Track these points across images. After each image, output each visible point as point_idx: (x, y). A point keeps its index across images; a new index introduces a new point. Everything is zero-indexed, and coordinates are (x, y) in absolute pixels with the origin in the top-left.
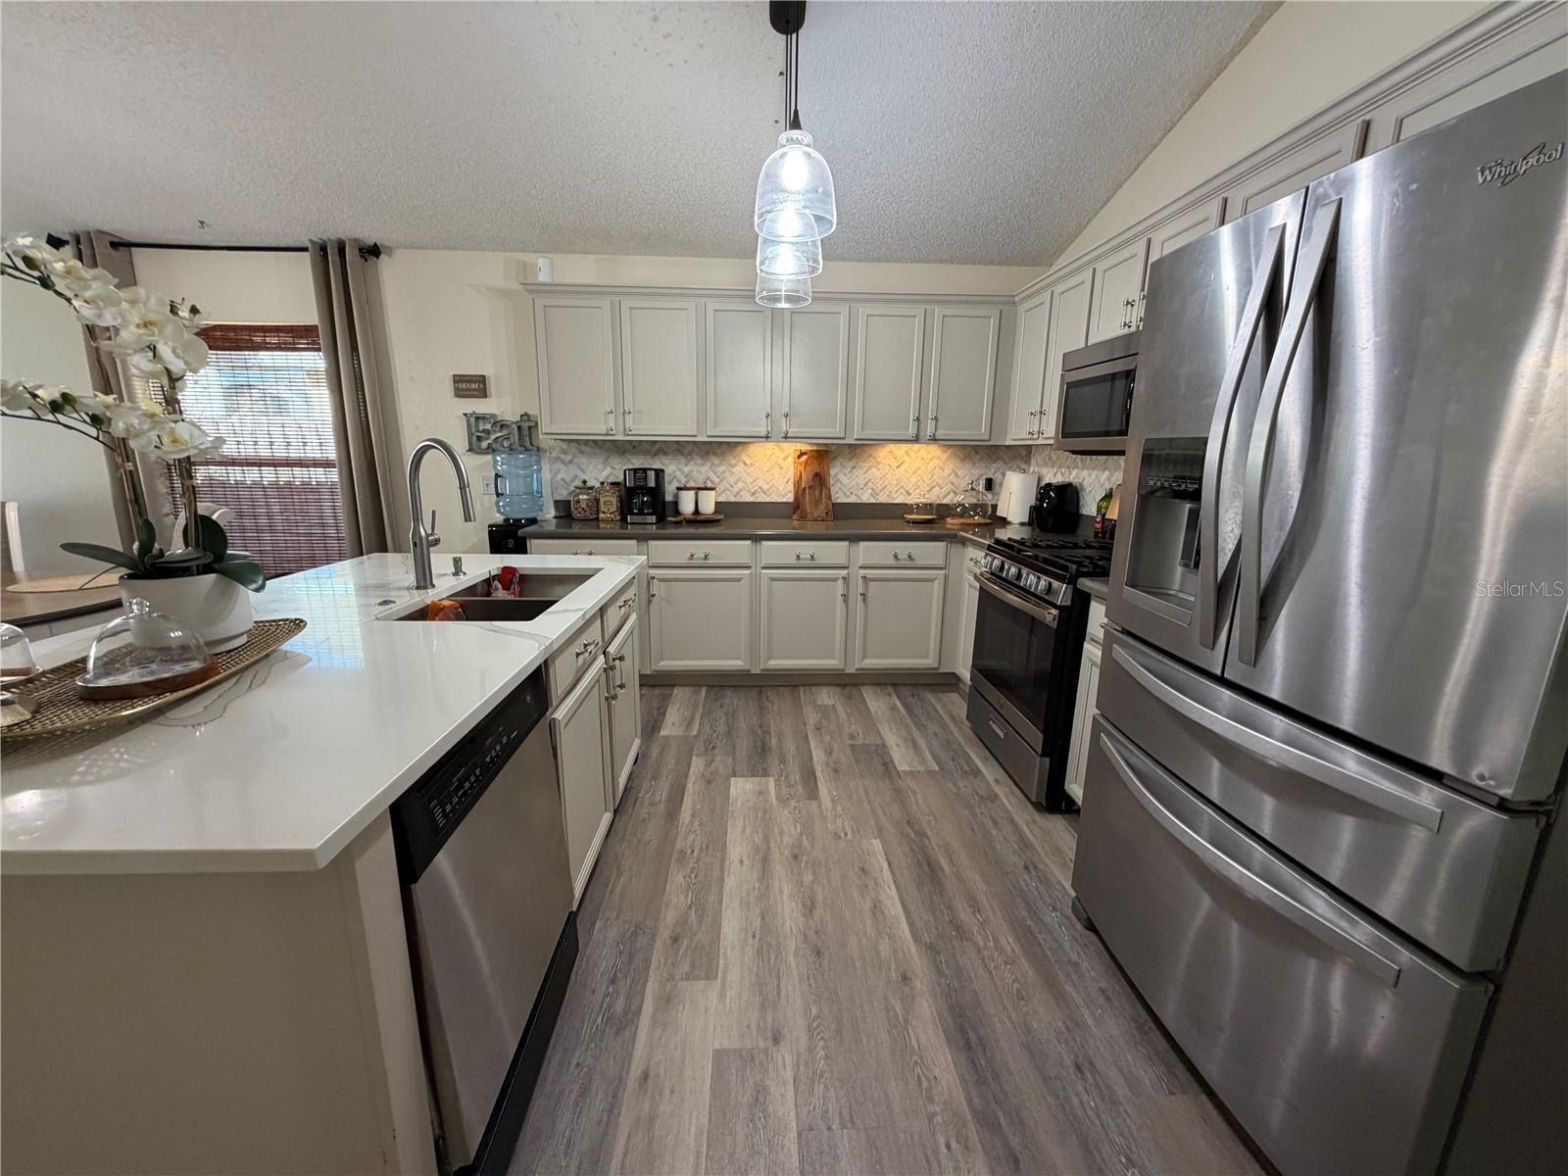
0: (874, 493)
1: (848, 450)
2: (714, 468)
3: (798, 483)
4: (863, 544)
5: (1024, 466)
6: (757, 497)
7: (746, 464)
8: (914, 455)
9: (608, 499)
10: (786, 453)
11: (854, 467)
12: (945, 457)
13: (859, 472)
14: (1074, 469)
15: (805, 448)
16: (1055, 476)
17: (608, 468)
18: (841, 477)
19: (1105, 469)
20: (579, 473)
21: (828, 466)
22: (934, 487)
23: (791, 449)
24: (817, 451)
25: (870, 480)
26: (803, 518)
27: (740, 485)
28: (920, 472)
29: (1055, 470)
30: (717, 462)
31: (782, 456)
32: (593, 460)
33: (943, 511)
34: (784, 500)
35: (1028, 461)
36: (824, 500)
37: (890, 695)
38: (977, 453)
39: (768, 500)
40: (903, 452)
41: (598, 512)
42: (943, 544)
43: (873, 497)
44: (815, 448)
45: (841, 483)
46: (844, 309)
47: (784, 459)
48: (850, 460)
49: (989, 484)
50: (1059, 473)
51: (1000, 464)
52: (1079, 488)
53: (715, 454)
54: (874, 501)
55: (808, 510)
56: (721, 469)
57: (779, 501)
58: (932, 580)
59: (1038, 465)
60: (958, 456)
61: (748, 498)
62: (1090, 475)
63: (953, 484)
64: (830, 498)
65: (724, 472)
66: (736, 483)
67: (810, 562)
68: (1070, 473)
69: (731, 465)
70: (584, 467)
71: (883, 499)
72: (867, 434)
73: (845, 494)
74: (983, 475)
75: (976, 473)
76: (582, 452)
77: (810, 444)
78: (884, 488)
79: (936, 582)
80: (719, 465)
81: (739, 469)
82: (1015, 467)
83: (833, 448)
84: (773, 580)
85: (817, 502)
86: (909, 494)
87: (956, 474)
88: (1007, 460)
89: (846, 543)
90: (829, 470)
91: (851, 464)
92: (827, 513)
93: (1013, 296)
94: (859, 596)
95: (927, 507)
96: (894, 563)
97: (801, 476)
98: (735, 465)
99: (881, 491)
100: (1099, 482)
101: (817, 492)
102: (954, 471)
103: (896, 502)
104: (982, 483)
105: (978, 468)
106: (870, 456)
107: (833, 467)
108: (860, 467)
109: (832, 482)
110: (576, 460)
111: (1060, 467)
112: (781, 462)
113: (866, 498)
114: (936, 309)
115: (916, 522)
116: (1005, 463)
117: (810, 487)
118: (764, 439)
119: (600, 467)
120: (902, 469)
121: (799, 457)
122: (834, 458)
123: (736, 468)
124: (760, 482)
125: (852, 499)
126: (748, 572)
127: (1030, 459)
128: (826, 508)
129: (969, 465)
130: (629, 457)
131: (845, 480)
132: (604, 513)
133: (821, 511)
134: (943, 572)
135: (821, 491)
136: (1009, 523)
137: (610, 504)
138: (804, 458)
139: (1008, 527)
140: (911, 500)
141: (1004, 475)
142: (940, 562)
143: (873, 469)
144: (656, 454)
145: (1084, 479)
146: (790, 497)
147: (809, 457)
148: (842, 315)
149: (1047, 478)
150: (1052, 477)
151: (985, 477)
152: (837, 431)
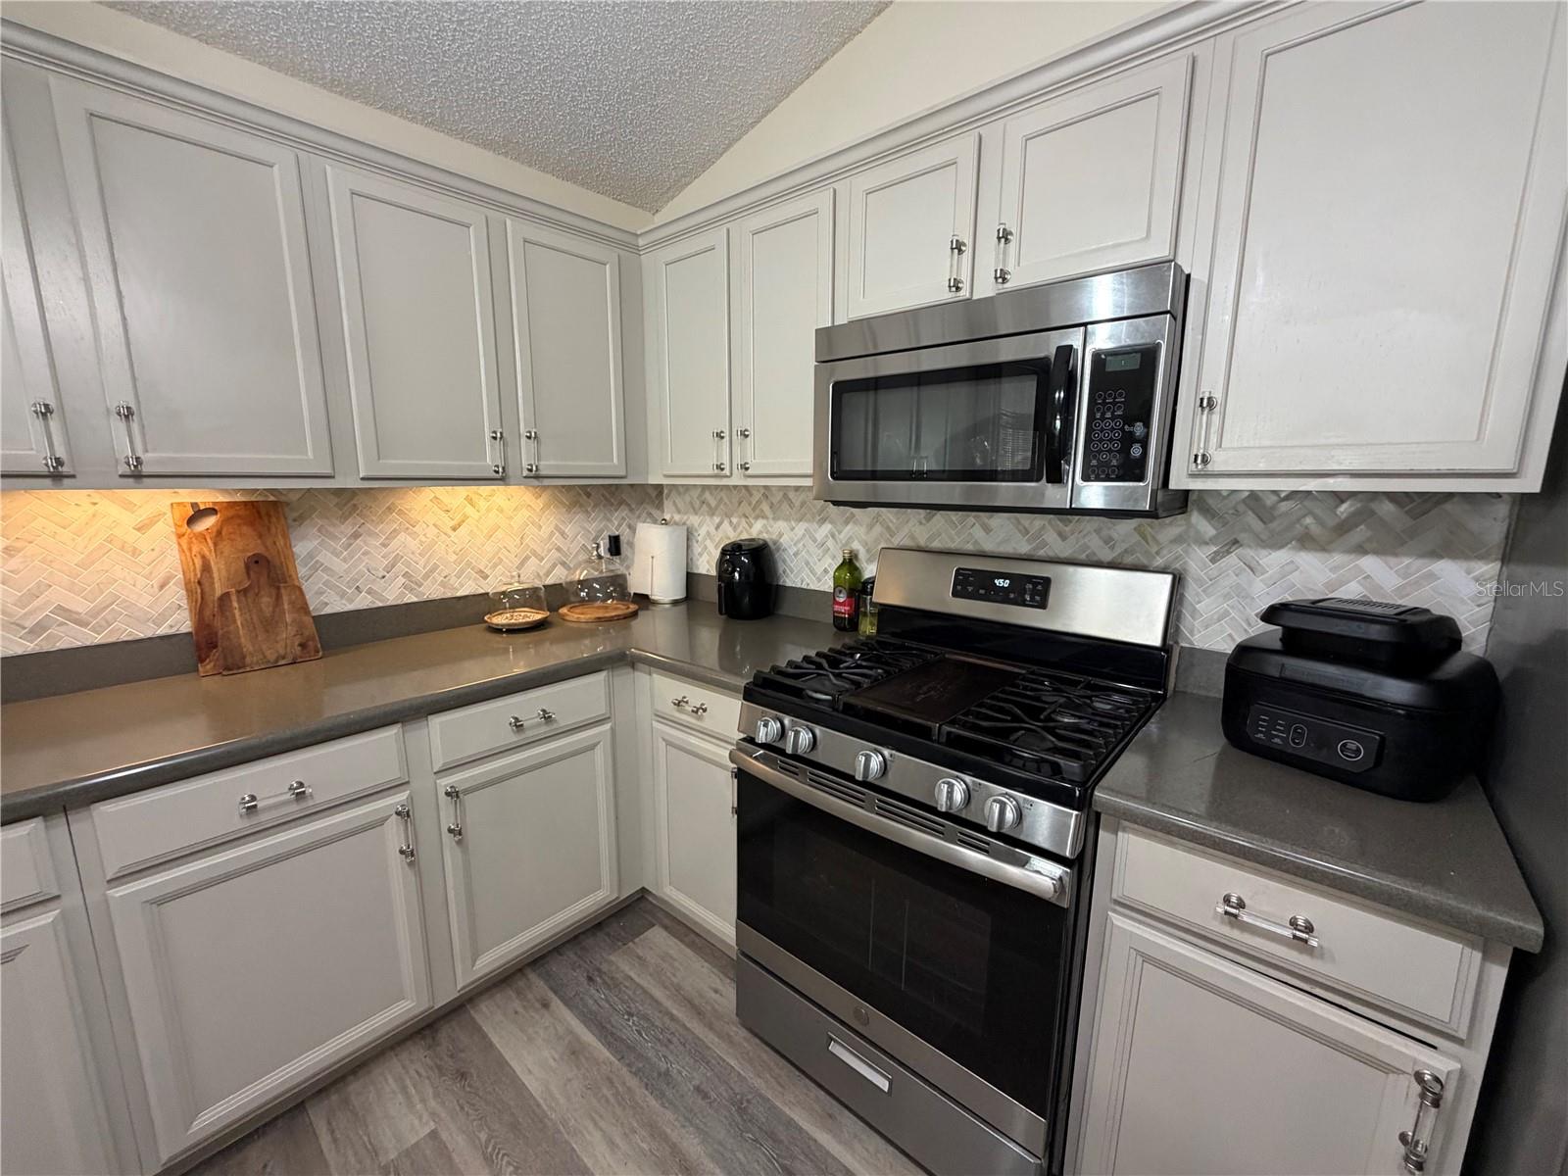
0: (411, 582)
1: (336, 500)
3: (198, 589)
4: (436, 722)
5: (656, 513)
8: (482, 504)
10: (144, 514)
11: (356, 536)
12: (539, 503)
13: (369, 544)
14: (757, 518)
15: (205, 497)
16: (717, 528)
18: (325, 557)
19: (823, 521)
21: (286, 536)
22: (527, 558)
23: (161, 504)
24: (245, 503)
25: (397, 558)
26: (233, 665)
28: (499, 534)
29: (717, 520)
31: (129, 520)
33: (555, 597)
34: (160, 632)
35: (660, 506)
36: (288, 618)
37: (546, 1005)
38: (589, 495)
39: (98, 639)
42: (601, 676)
43: (411, 590)
44: (239, 498)
45: (327, 570)
46: (282, 157)
47: (141, 528)
48: (344, 518)
49: (615, 546)
50: (726, 522)
51: (624, 512)
52: (773, 547)
54: (415, 599)
55: (247, 645)
57: (142, 636)
58: (592, 747)
59: (679, 512)
60: (562, 503)
62: (793, 529)
63: (559, 549)
64: (304, 608)
67: (294, 807)
68: (751, 526)
71: (432, 591)
72: (392, 466)
73: (343, 595)
74: (601, 532)
75: (592, 528)
77: (226, 491)
78: (432, 571)
79: (599, 750)
82: (644, 515)
83: (294, 497)
84: (160, 902)
85: (270, 625)
86: (486, 577)
87: (563, 534)
88: (633, 506)
89: (392, 732)
90: (289, 547)
91: (348, 528)
92: (303, 645)
93: (637, 236)
94: (447, 838)
95: (530, 597)
96: (513, 738)
97: (206, 568)
99: (426, 576)
100: (815, 541)
101: (266, 601)
102: (557, 528)
103: (459, 594)
104: (604, 545)
105: (594, 520)
106: (390, 509)
107: (303, 538)
108: (371, 534)
109: (302, 571)
111: (728, 516)
112: (129, 535)
113: (394, 594)
114: (509, 222)
115: (513, 630)
116: (631, 510)
117: (243, 592)
118: (48, 482)
120: (462, 530)
121: (191, 521)
122: (300, 519)
124: (58, 596)
125: (362, 602)
126: (45, 918)
127: (662, 504)
128: (299, 633)
129: (580, 516)
131: (337, 564)
133: (286, 638)
134: (607, 727)
135: (278, 597)
136: (655, 603)
138: (210, 522)
139: (651, 607)
140: (491, 586)
141: (633, 529)
142: (600, 709)
143: (402, 536)
145: (781, 535)
146: (181, 622)
147: (226, 521)
148: (276, 168)
149: (703, 532)
150: (712, 530)
151: (606, 534)
152: (309, 461)
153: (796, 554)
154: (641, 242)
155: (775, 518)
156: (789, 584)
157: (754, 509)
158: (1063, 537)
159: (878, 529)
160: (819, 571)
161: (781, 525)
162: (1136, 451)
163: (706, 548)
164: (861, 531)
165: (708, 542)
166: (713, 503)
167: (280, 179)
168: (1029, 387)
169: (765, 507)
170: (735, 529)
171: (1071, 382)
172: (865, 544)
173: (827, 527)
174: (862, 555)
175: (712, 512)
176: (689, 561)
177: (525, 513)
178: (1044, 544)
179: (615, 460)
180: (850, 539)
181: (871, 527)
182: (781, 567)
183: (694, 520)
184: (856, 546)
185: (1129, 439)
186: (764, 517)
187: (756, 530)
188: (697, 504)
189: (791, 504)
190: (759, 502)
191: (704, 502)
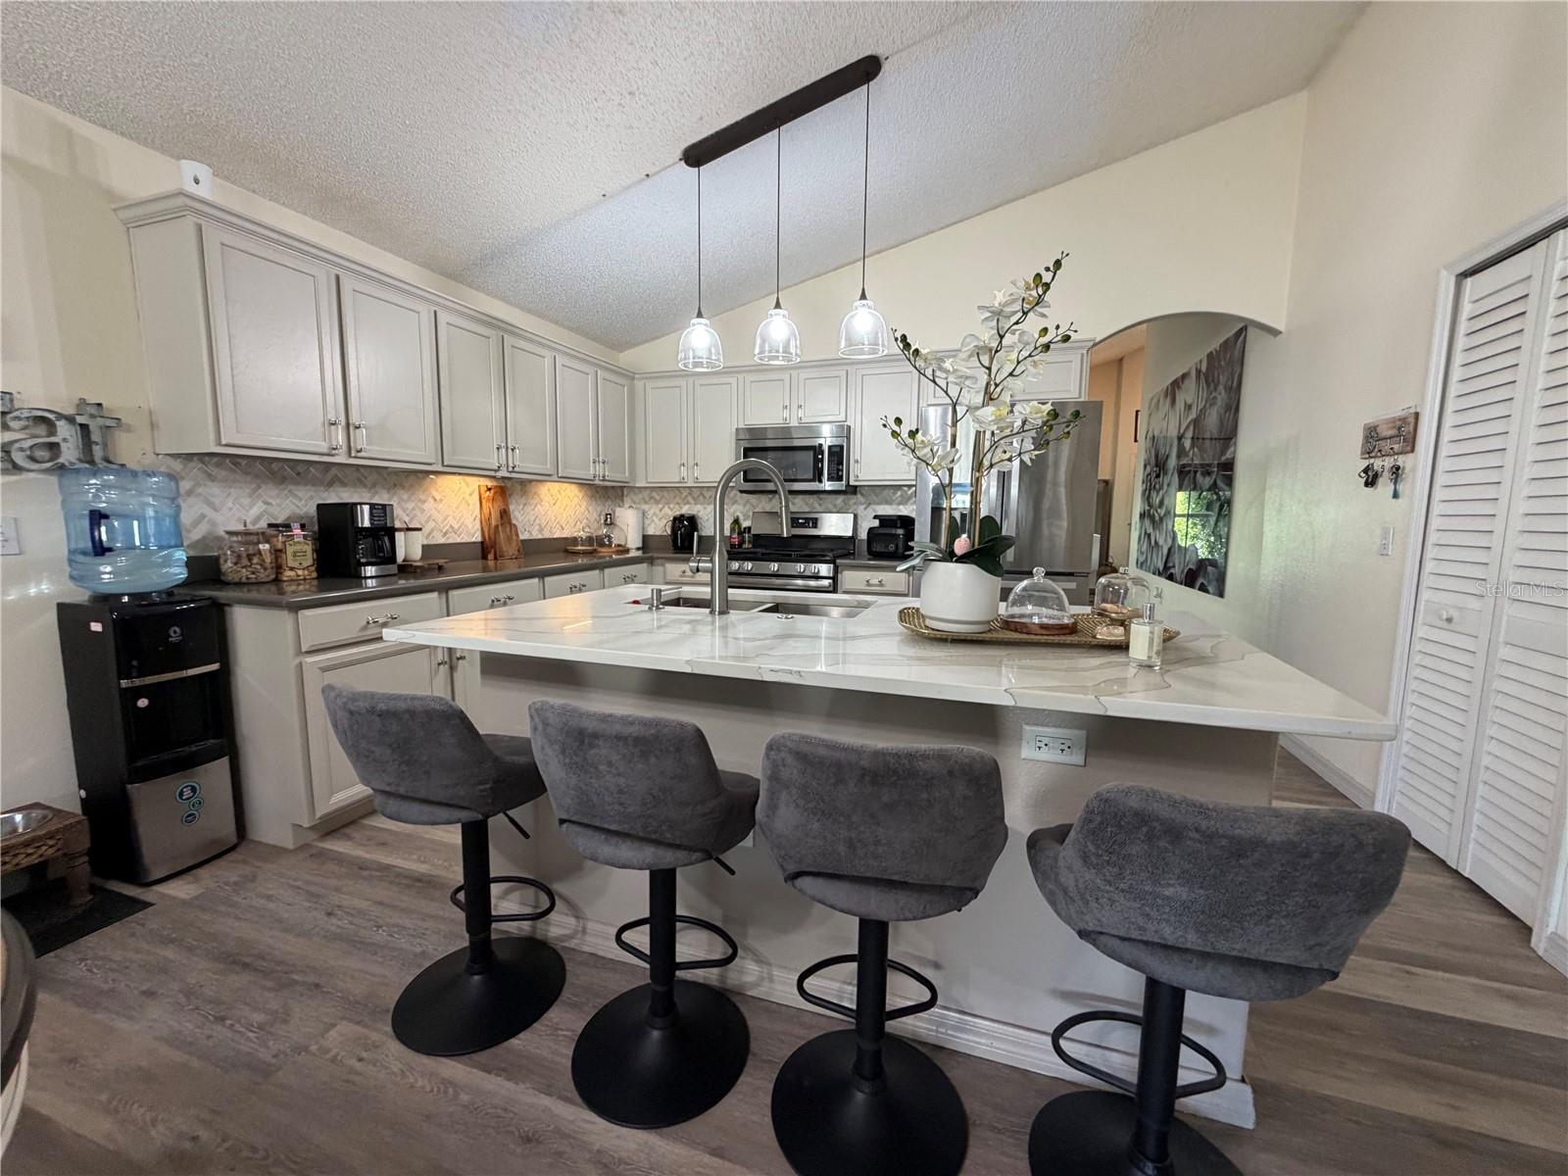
0: (540, 529)
2: (403, 503)
3: (485, 522)
6: (448, 538)
7: (435, 500)
9: (298, 547)
10: (470, 488)
11: (525, 504)
12: (581, 495)
13: (528, 509)
14: (685, 504)
15: (490, 483)
17: (260, 504)
20: (207, 510)
22: (578, 522)
23: (475, 483)
24: (499, 484)
25: (537, 516)
27: (431, 524)
28: (568, 508)
29: (661, 506)
30: (405, 497)
32: (232, 490)
34: (474, 540)
35: (624, 497)
36: (514, 539)
39: (459, 540)
40: (556, 491)
41: (277, 571)
42: (645, 565)
43: (541, 532)
46: (547, 354)
47: (470, 495)
50: (666, 507)
51: (609, 502)
52: (695, 517)
53: (403, 488)
54: (541, 537)
55: (505, 549)
56: (410, 506)
57: (469, 541)
60: (586, 494)
61: (442, 541)
62: (706, 509)
63: (588, 519)
64: (517, 535)
65: (413, 509)
66: (427, 522)
68: (681, 508)
69: (420, 500)
70: (217, 501)
71: (547, 535)
72: (568, 472)
73: (524, 531)
74: (604, 510)
75: (599, 509)
76: (211, 477)
78: (547, 524)
80: (409, 499)
81: (429, 505)
82: (616, 504)
83: (509, 481)
85: (510, 540)
86: (563, 529)
87: (588, 511)
88: (612, 499)
90: (509, 505)
91: (523, 500)
92: (518, 551)
95: (590, 540)
97: (490, 513)
98: (425, 502)
99: (545, 527)
101: (508, 529)
102: (586, 508)
103: (555, 537)
104: (603, 518)
105: (599, 505)
106: (535, 493)
107: (512, 503)
108: (528, 504)
109: (513, 519)
110: (200, 490)
111: (668, 503)
112: (468, 497)
113: (535, 533)
114: (598, 371)
116: (618, 500)
117: (500, 526)
119: (246, 501)
120: (556, 505)
121: (484, 494)
122: (513, 493)
123: (426, 504)
124: (451, 521)
128: (518, 546)
129: (594, 503)
130: (290, 487)
131: (520, 517)
132: (292, 569)
133: (514, 548)
135: (511, 529)
137: (300, 554)
138: (489, 494)
140: (569, 534)
141: (617, 510)
143: (538, 507)
144: (331, 484)
145: (699, 511)
146: (477, 537)
147: (495, 493)
148: (547, 359)
149: (651, 513)
150: (658, 512)
151: (604, 514)
152: (548, 468)
153: (707, 520)
154: (636, 376)
155: (696, 504)
156: (703, 534)
157: (684, 499)
158: (820, 505)
159: (748, 506)
161: (699, 507)
162: (840, 473)
163: (653, 521)
164: (740, 508)
165: (654, 518)
166: (658, 498)
167: (547, 362)
168: (811, 453)
169: (690, 499)
170: (672, 510)
171: (822, 453)
172: (742, 513)
174: (741, 518)
175: (657, 502)
176: (643, 528)
177: (576, 499)
178: (814, 508)
179: (627, 474)
180: (735, 512)
181: (745, 505)
182: (699, 526)
183: (645, 507)
184: (738, 514)
185: (838, 470)
186: (688, 503)
187: (686, 510)
188: (647, 499)
189: (704, 497)
190: (686, 496)
191: (651, 498)
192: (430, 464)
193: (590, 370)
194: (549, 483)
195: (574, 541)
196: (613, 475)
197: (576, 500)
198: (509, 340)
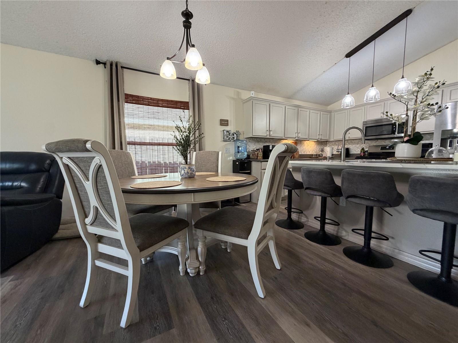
8: (310, 144)
9: (260, 153)
12: (315, 144)
13: (302, 147)
15: (293, 141)
21: (297, 145)
22: (313, 150)
24: (295, 142)
25: (303, 149)
26: (294, 158)
28: (311, 147)
29: (338, 146)
36: (298, 154)
40: (308, 143)
41: (258, 157)
45: (300, 150)
48: (300, 143)
49: (322, 150)
51: (323, 146)
52: (350, 149)
53: (276, 142)
59: (331, 145)
60: (317, 143)
63: (316, 150)
70: (250, 145)
71: (305, 153)
72: (311, 138)
73: (300, 152)
75: (320, 147)
76: (250, 142)
78: (306, 151)
83: (299, 140)
86: (310, 152)
91: (300, 145)
95: (316, 155)
100: (357, 147)
102: (316, 147)
103: (308, 154)
106: (303, 143)
113: (303, 153)
114: (321, 112)
116: (325, 145)
119: (253, 145)
120: (308, 146)
129: (318, 146)
130: (260, 143)
132: (259, 157)
133: (298, 156)
137: (261, 154)
141: (324, 148)
143: (304, 147)
144: (265, 142)
148: (308, 112)
149: (335, 148)
151: (321, 148)
152: (307, 137)
153: (353, 149)
154: (332, 112)
155: (349, 145)
156: (351, 153)
160: (357, 151)
161: (350, 146)
162: (403, 131)
166: (337, 143)
167: (308, 113)
168: (391, 126)
169: (347, 143)
171: (396, 125)
172: (365, 146)
173: (359, 145)
174: (365, 148)
176: (332, 152)
179: (328, 138)
180: (363, 146)
181: (366, 144)
182: (350, 151)
183: (333, 146)
184: (363, 147)
189: (352, 143)
191: (335, 144)
192: (282, 137)
193: (319, 112)
194: (307, 141)
195: (312, 155)
196: (324, 138)
197: (313, 145)
198: (300, 109)
